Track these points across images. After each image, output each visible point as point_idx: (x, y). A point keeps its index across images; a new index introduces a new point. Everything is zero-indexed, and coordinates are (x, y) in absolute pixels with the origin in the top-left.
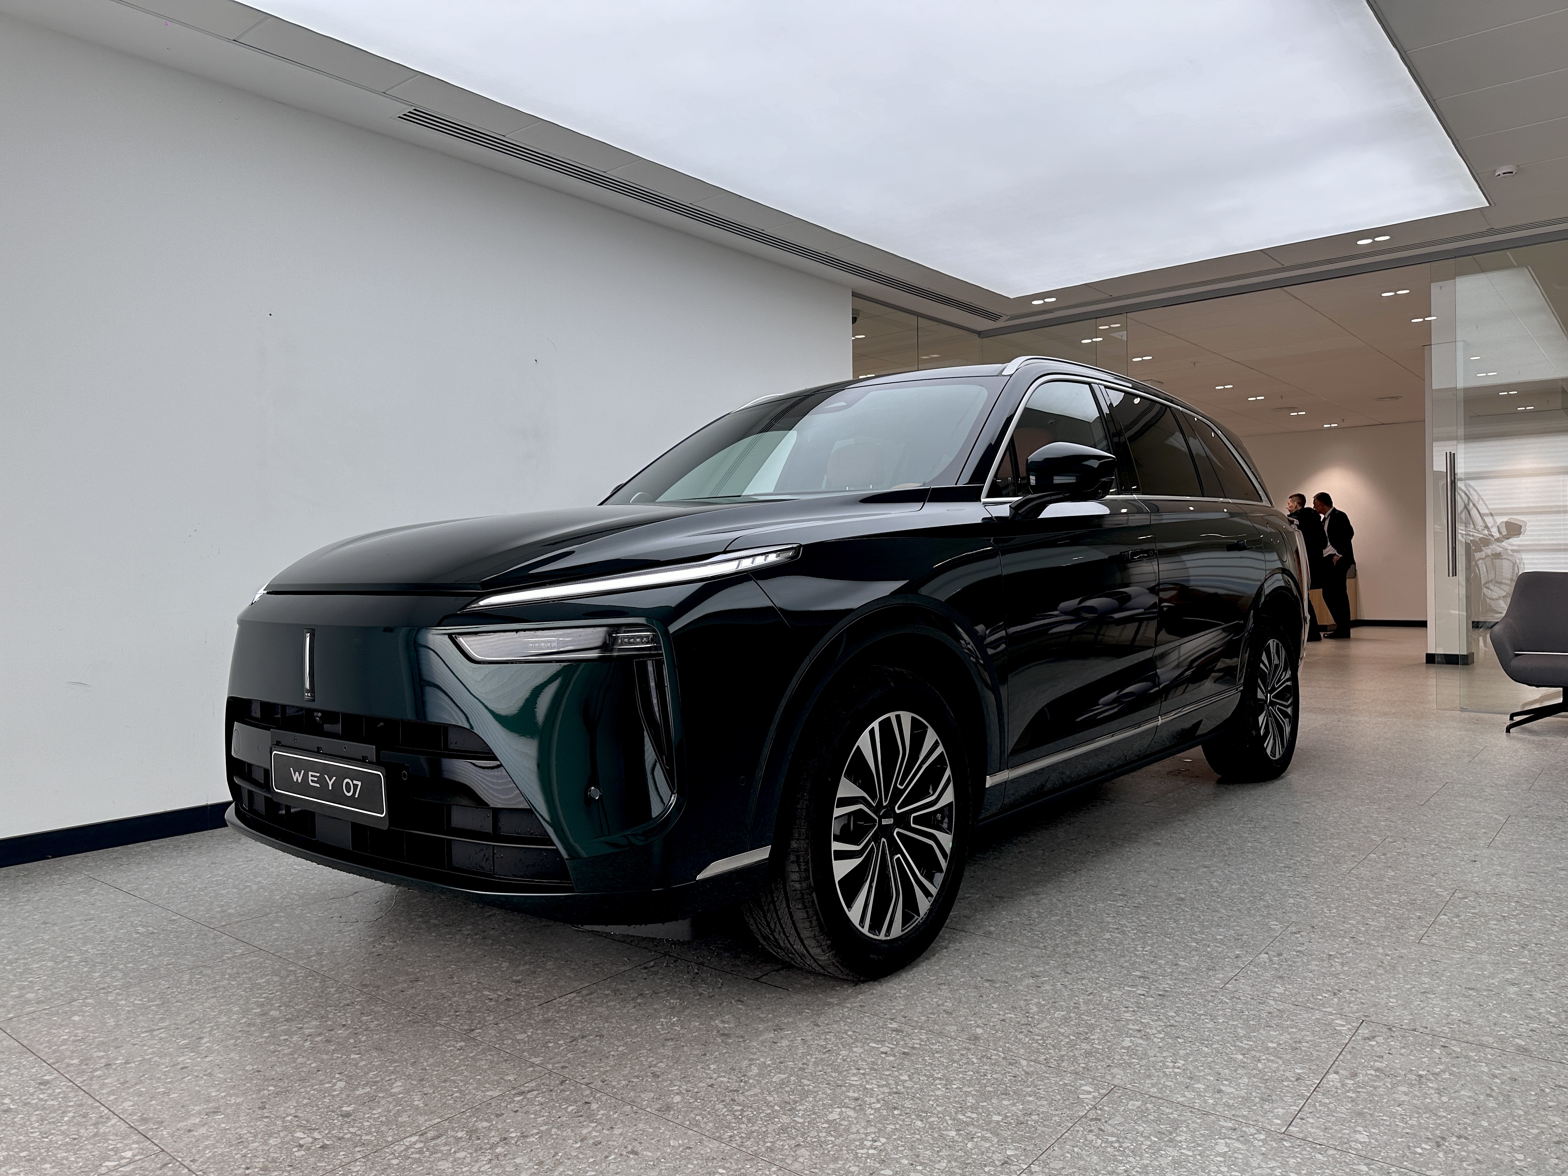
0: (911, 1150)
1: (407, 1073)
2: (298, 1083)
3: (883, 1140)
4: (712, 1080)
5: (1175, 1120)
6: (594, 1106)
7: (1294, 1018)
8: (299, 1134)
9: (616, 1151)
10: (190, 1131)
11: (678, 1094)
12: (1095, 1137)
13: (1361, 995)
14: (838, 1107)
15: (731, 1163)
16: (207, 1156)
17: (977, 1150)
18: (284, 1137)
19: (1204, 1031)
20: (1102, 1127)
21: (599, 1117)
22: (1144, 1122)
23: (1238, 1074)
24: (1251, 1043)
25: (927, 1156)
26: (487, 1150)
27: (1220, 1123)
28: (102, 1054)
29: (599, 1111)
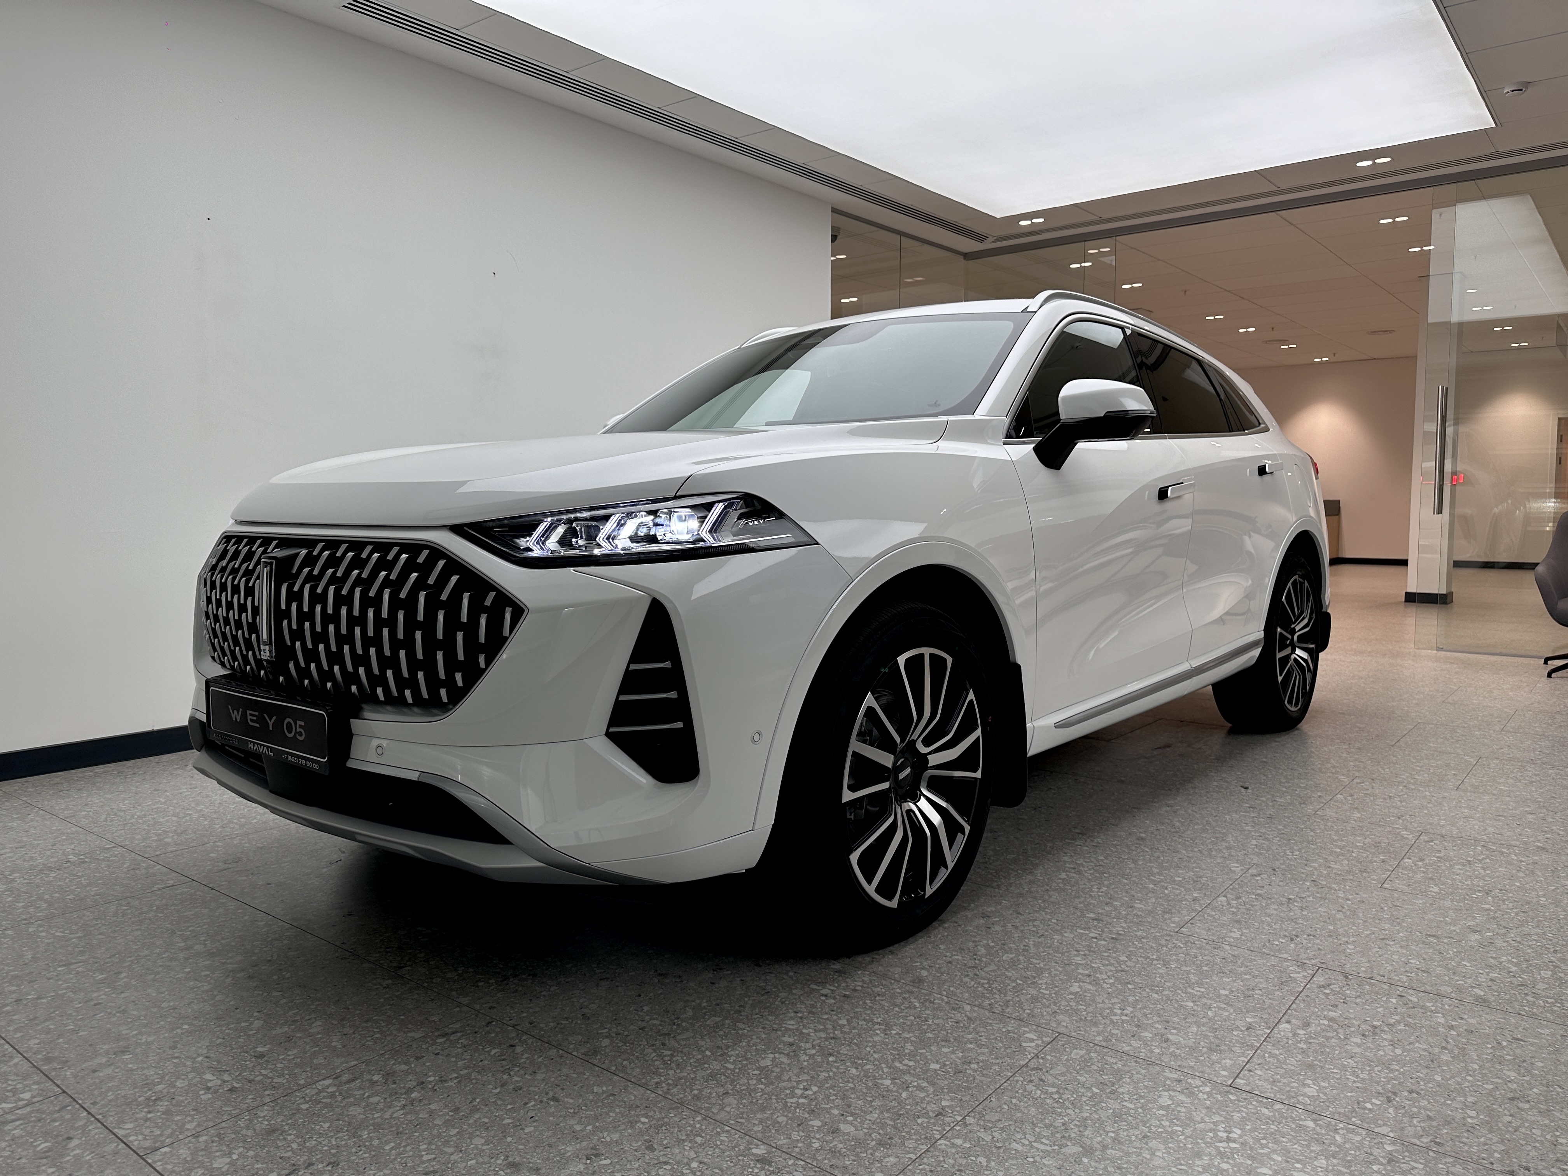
0: (843, 1099)
1: (328, 1013)
2: (214, 1021)
3: (815, 1089)
4: (643, 1023)
5: (1119, 1070)
6: (519, 1049)
7: (1249, 964)
8: (208, 1076)
9: (537, 1097)
10: (94, 1071)
11: (607, 1037)
12: (1034, 1088)
13: (1319, 941)
14: (771, 1053)
15: (655, 1112)
16: (109, 1098)
17: (911, 1100)
18: (192, 1079)
19: (1156, 977)
20: (1043, 1077)
21: (522, 1061)
22: (1086, 1072)
23: (1187, 1022)
24: (1203, 990)
25: (859, 1106)
26: (402, 1094)
27: (1165, 1074)
28: (15, 988)
29: (522, 1055)
